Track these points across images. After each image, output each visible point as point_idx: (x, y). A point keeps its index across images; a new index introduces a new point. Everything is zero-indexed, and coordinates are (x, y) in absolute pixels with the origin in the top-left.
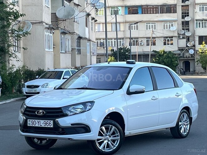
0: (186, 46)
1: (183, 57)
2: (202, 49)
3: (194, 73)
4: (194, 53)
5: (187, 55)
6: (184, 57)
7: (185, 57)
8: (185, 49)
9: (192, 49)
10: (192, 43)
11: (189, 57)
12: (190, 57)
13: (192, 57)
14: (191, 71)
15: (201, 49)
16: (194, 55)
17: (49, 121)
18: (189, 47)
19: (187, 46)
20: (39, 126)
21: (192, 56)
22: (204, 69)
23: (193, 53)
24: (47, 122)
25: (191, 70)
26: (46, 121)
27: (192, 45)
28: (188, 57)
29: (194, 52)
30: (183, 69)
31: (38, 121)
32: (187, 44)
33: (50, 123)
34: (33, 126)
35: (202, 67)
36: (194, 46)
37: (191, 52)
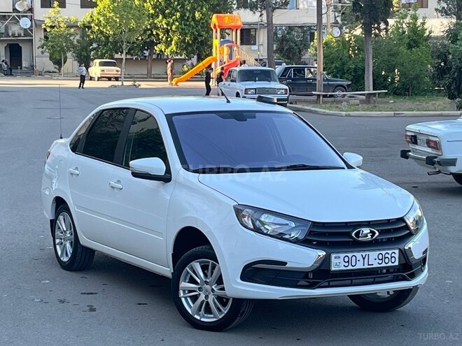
0: (13, 9)
1: (5, 35)
2: (53, 19)
3: (31, 72)
4: (31, 26)
5: (15, 29)
6: (8, 36)
7: (10, 35)
8: (9, 16)
9: (26, 16)
10: (26, 3)
11: (19, 36)
12: (22, 35)
13: (25, 35)
14: (25, 67)
15: (49, 18)
16: (32, 31)
17: (390, 252)
18: (19, 12)
19: (15, 10)
21: (27, 32)
22: (54, 63)
23: (28, 26)
24: (387, 255)
25: (24, 65)
26: (383, 252)
27: (27, 9)
28: (17, 35)
29: (32, 24)
30: (6, 63)
31: (364, 254)
32: (13, 6)
33: (393, 255)
34: (350, 267)
35: (51, 58)
36: (31, 10)
37: (25, 23)
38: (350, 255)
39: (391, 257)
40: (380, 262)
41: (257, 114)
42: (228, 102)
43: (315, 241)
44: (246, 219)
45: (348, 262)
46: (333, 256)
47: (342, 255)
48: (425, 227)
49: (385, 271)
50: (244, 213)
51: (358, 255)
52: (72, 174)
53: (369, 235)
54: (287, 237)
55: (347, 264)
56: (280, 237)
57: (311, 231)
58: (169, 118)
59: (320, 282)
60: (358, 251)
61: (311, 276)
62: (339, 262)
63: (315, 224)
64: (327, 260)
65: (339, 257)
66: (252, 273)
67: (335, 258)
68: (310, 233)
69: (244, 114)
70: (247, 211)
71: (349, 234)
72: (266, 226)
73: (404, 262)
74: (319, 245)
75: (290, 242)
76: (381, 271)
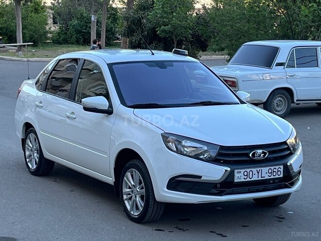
17: (277, 167)
20: (260, 178)
26: (272, 168)
31: (258, 169)
33: (279, 169)
34: (248, 179)
38: (248, 170)
39: (278, 171)
40: (270, 175)
41: (174, 63)
42: (153, 54)
43: (222, 160)
44: (171, 144)
45: (247, 175)
46: (236, 171)
47: (243, 171)
48: (300, 148)
49: (272, 182)
50: (169, 139)
51: (254, 170)
52: (37, 106)
53: (262, 155)
54: (202, 157)
55: (246, 177)
56: (197, 157)
57: (219, 153)
58: (110, 66)
59: (226, 191)
60: (254, 167)
61: (219, 186)
62: (240, 176)
63: (222, 148)
64: (231, 174)
65: (240, 172)
66: (175, 184)
67: (238, 172)
68: (219, 154)
69: (165, 63)
70: (171, 138)
71: (247, 155)
72: (185, 149)
73: (287, 175)
74: (226, 163)
75: (204, 161)
76: (269, 181)
